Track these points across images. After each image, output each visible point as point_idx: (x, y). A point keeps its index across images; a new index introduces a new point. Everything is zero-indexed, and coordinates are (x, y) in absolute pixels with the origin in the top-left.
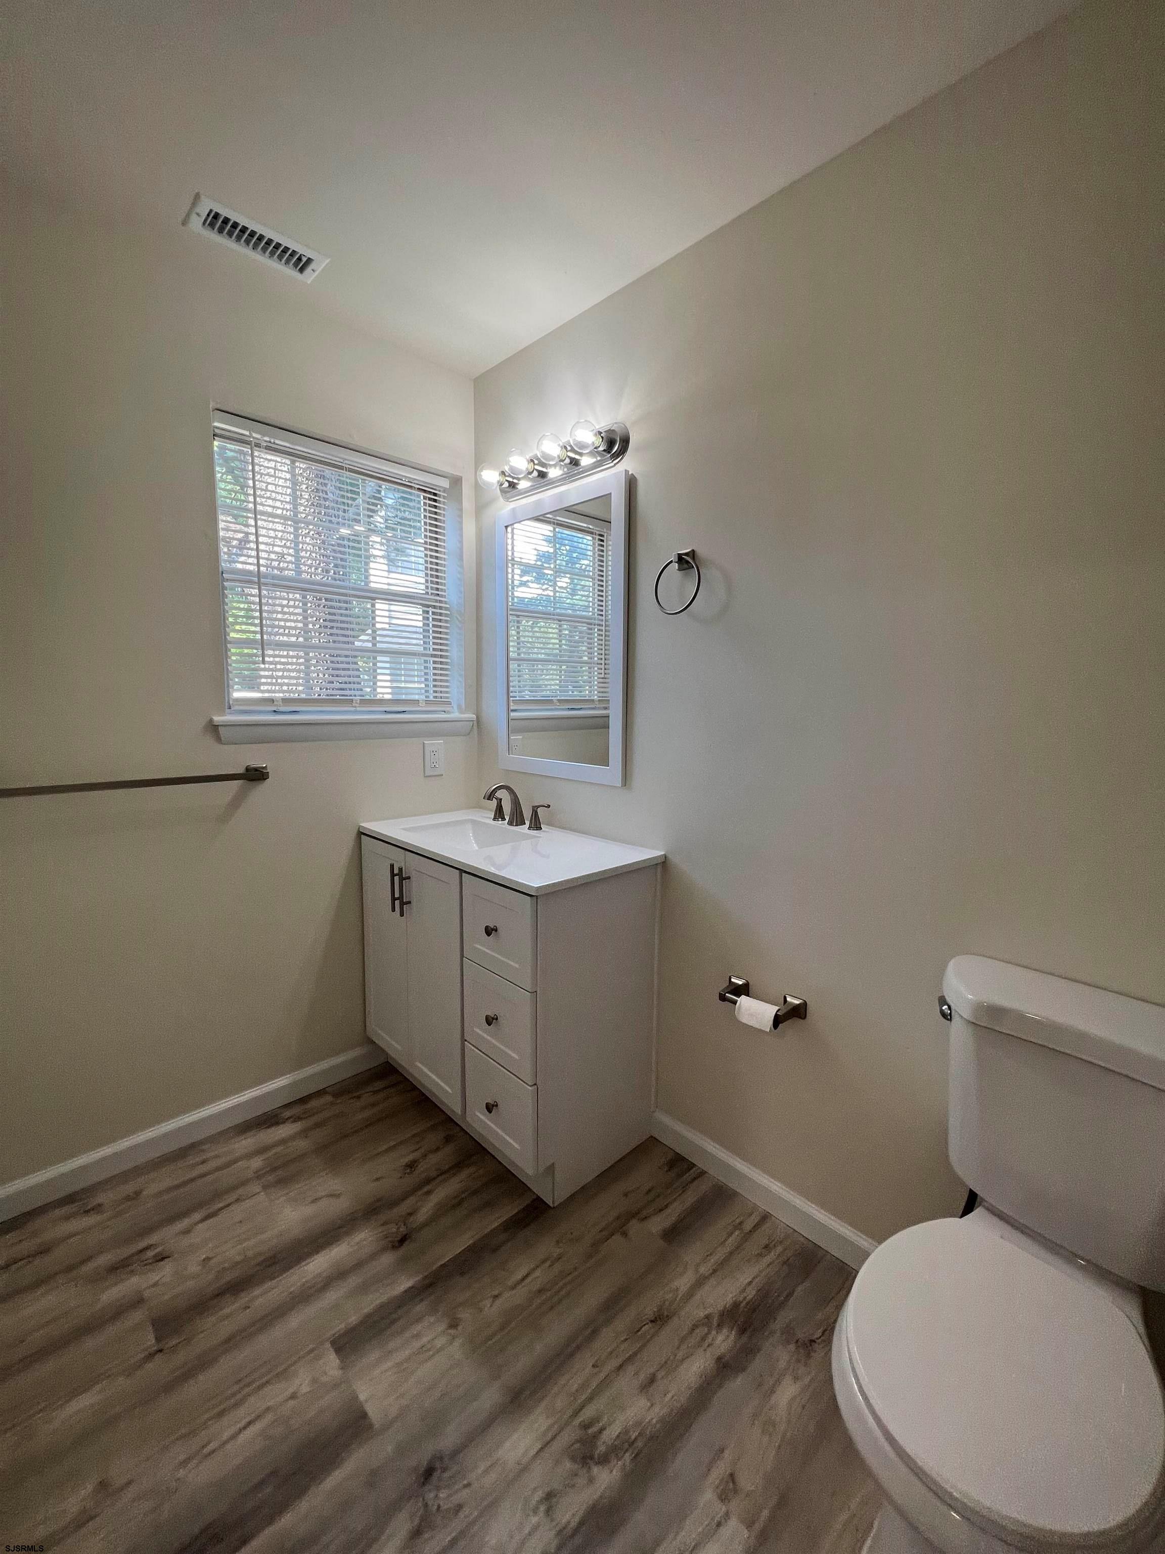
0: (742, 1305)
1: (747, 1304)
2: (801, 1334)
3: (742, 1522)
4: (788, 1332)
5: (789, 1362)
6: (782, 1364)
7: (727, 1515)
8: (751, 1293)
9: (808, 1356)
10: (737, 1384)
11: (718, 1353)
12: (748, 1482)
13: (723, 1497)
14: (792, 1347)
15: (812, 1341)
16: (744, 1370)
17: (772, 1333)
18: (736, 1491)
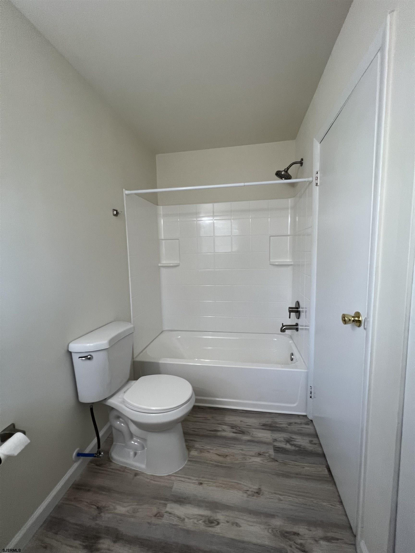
0: (84, 544)
1: (84, 542)
2: (95, 512)
3: (166, 507)
4: (94, 518)
5: (109, 513)
6: (110, 515)
7: (166, 512)
8: (77, 543)
9: (104, 507)
10: (123, 529)
11: (112, 544)
12: (155, 510)
13: (162, 516)
14: (102, 514)
15: (98, 508)
16: (116, 529)
17: (97, 524)
18: (159, 513)
